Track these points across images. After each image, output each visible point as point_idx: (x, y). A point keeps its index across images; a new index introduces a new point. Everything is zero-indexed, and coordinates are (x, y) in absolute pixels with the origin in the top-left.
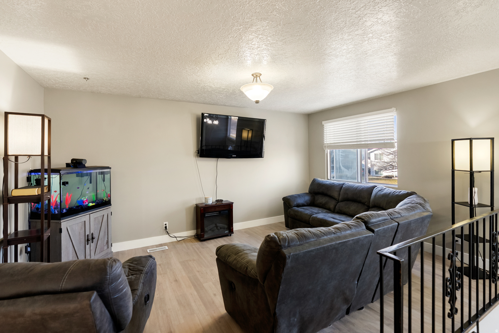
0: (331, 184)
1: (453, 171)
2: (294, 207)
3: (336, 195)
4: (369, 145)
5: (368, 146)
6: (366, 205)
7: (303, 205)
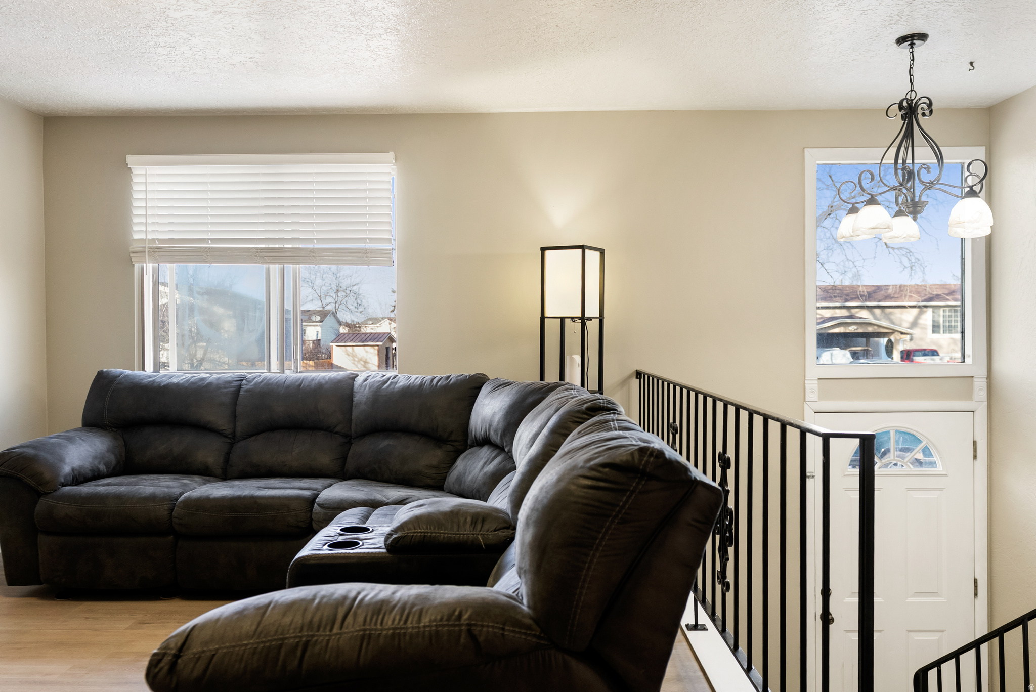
0: (193, 383)
1: (543, 318)
2: (63, 485)
3: (220, 420)
4: (316, 255)
5: (313, 256)
6: (337, 433)
7: (95, 476)
